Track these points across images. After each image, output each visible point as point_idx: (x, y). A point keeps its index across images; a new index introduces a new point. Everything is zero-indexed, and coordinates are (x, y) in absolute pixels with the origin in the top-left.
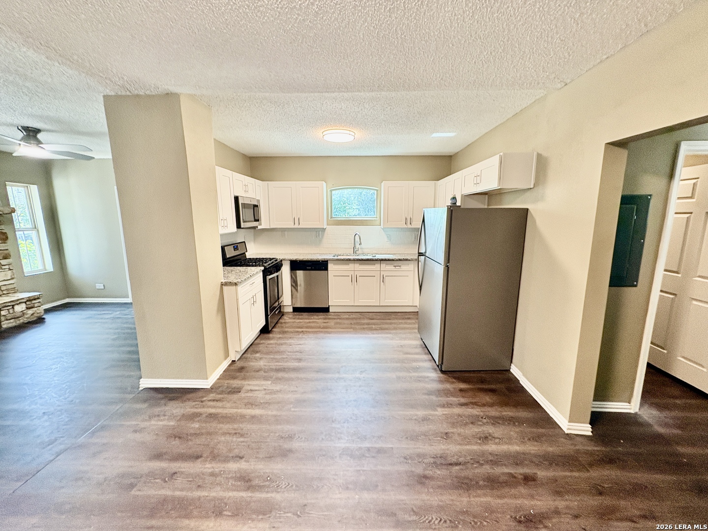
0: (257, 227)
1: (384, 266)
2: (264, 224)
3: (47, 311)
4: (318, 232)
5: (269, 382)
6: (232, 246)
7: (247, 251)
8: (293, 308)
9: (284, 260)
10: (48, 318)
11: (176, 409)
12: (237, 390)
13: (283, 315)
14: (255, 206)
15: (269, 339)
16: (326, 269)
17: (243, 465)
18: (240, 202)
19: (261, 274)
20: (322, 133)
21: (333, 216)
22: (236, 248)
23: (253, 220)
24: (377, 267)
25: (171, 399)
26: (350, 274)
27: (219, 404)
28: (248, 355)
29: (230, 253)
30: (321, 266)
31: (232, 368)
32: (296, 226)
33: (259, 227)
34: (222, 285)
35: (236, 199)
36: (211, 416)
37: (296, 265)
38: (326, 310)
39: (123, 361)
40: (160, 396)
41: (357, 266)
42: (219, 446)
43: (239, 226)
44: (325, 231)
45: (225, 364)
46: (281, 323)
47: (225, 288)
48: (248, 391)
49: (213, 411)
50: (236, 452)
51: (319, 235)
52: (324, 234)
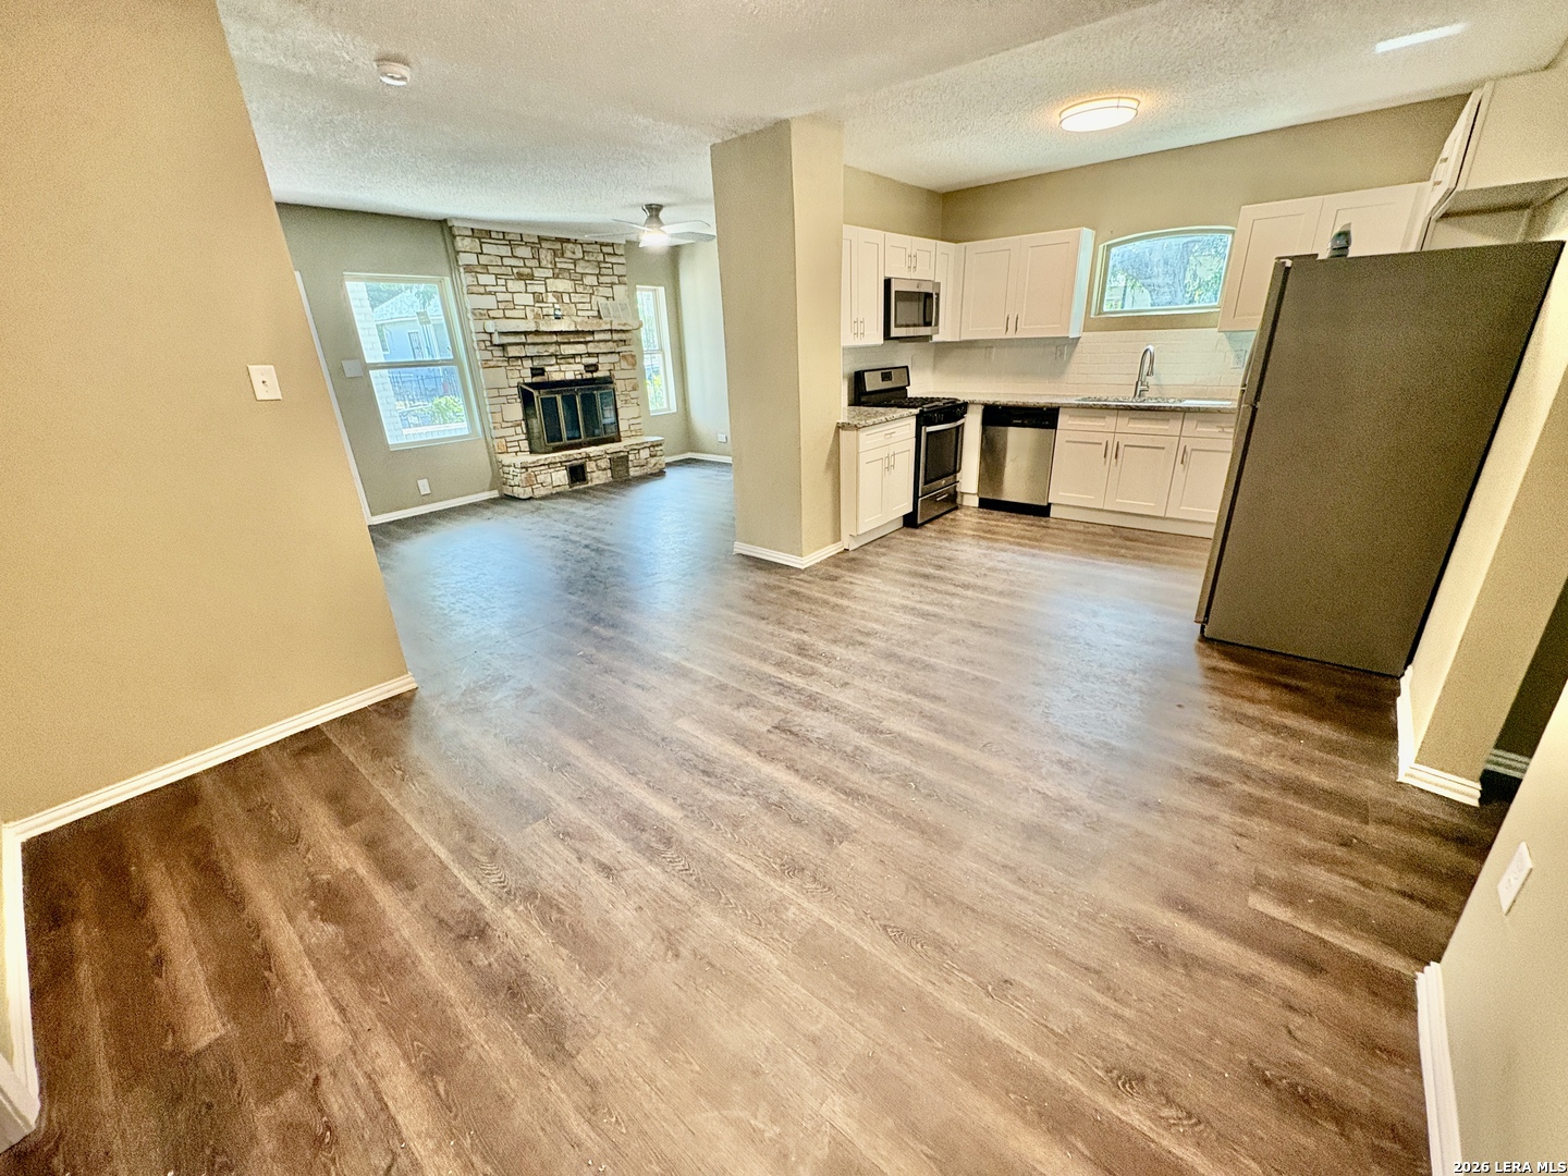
0: (931, 336)
1: (1190, 426)
2: (945, 332)
3: (668, 465)
4: (1060, 349)
5: (879, 581)
6: (880, 372)
7: (909, 385)
8: (981, 500)
9: (973, 403)
10: (668, 471)
11: (762, 577)
12: (836, 579)
13: (956, 508)
14: (928, 296)
15: (913, 535)
16: (1053, 425)
17: (805, 637)
18: (893, 290)
19: (913, 421)
20: (1060, 115)
21: (1105, 310)
22: (886, 376)
23: (921, 322)
24: (1173, 426)
25: (761, 569)
26: (1102, 438)
27: (807, 585)
28: (870, 548)
29: (873, 383)
30: (1043, 418)
31: (840, 556)
32: (1011, 335)
33: (936, 338)
34: (840, 427)
35: (888, 283)
36: (793, 593)
37: (997, 416)
38: (1043, 511)
39: (723, 525)
40: (751, 563)
41: (1124, 424)
42: (788, 617)
43: (887, 335)
44: (1076, 344)
45: (832, 550)
46: (946, 519)
47: (842, 433)
48: (845, 582)
49: (798, 589)
50: (803, 627)
51: (1062, 354)
52: (1073, 351)
